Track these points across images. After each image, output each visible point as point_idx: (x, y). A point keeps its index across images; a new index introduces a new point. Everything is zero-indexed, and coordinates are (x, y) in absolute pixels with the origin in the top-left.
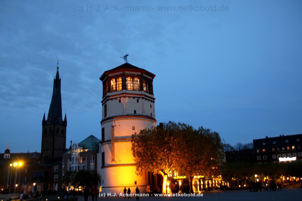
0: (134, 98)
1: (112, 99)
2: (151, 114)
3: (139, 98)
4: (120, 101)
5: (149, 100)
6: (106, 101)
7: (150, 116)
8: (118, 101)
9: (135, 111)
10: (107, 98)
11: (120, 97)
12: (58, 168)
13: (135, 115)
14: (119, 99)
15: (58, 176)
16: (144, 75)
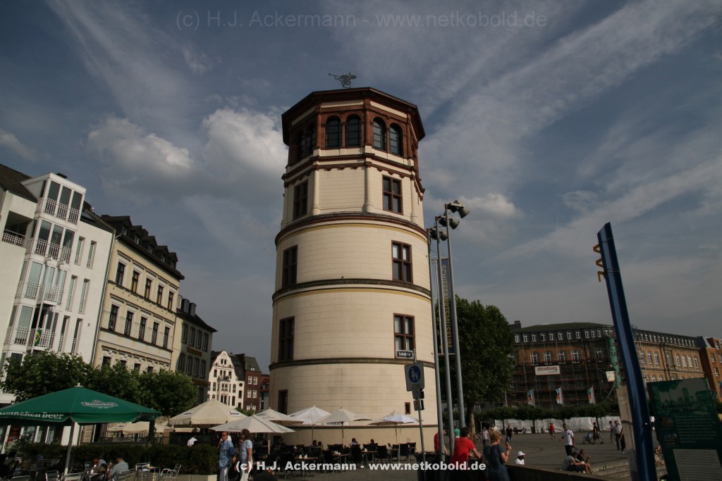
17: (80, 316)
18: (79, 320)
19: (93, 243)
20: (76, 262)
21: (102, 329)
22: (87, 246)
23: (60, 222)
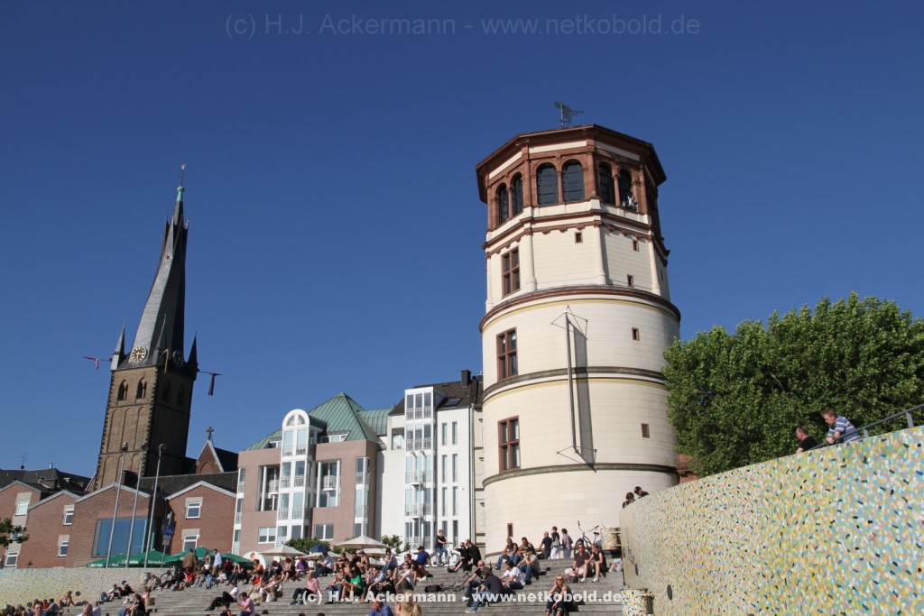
0: (627, 234)
1: (546, 231)
3: (638, 237)
4: (578, 238)
6: (518, 239)
8: (573, 238)
9: (630, 277)
10: (527, 226)
11: (581, 226)
12: (199, 507)
14: (576, 230)
15: (198, 536)
17: (455, 485)
18: (455, 488)
19: (454, 424)
20: (444, 443)
21: (476, 490)
22: (449, 429)
23: (419, 421)
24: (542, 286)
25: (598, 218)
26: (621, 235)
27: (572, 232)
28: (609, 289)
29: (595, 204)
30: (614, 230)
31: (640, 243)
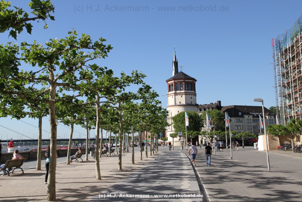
0: (180, 95)
2: (191, 102)
3: (182, 95)
4: (173, 97)
5: (189, 95)
7: (190, 103)
9: (180, 103)
11: (173, 95)
13: (180, 104)
16: (186, 80)
24: (170, 105)
25: (174, 94)
26: (179, 95)
27: (172, 96)
28: (176, 105)
29: (174, 92)
30: (177, 95)
31: (183, 96)
